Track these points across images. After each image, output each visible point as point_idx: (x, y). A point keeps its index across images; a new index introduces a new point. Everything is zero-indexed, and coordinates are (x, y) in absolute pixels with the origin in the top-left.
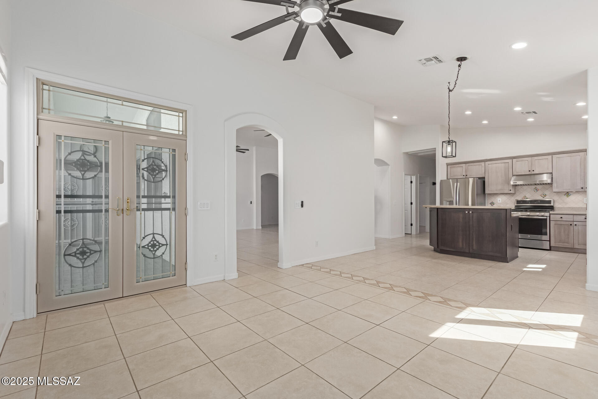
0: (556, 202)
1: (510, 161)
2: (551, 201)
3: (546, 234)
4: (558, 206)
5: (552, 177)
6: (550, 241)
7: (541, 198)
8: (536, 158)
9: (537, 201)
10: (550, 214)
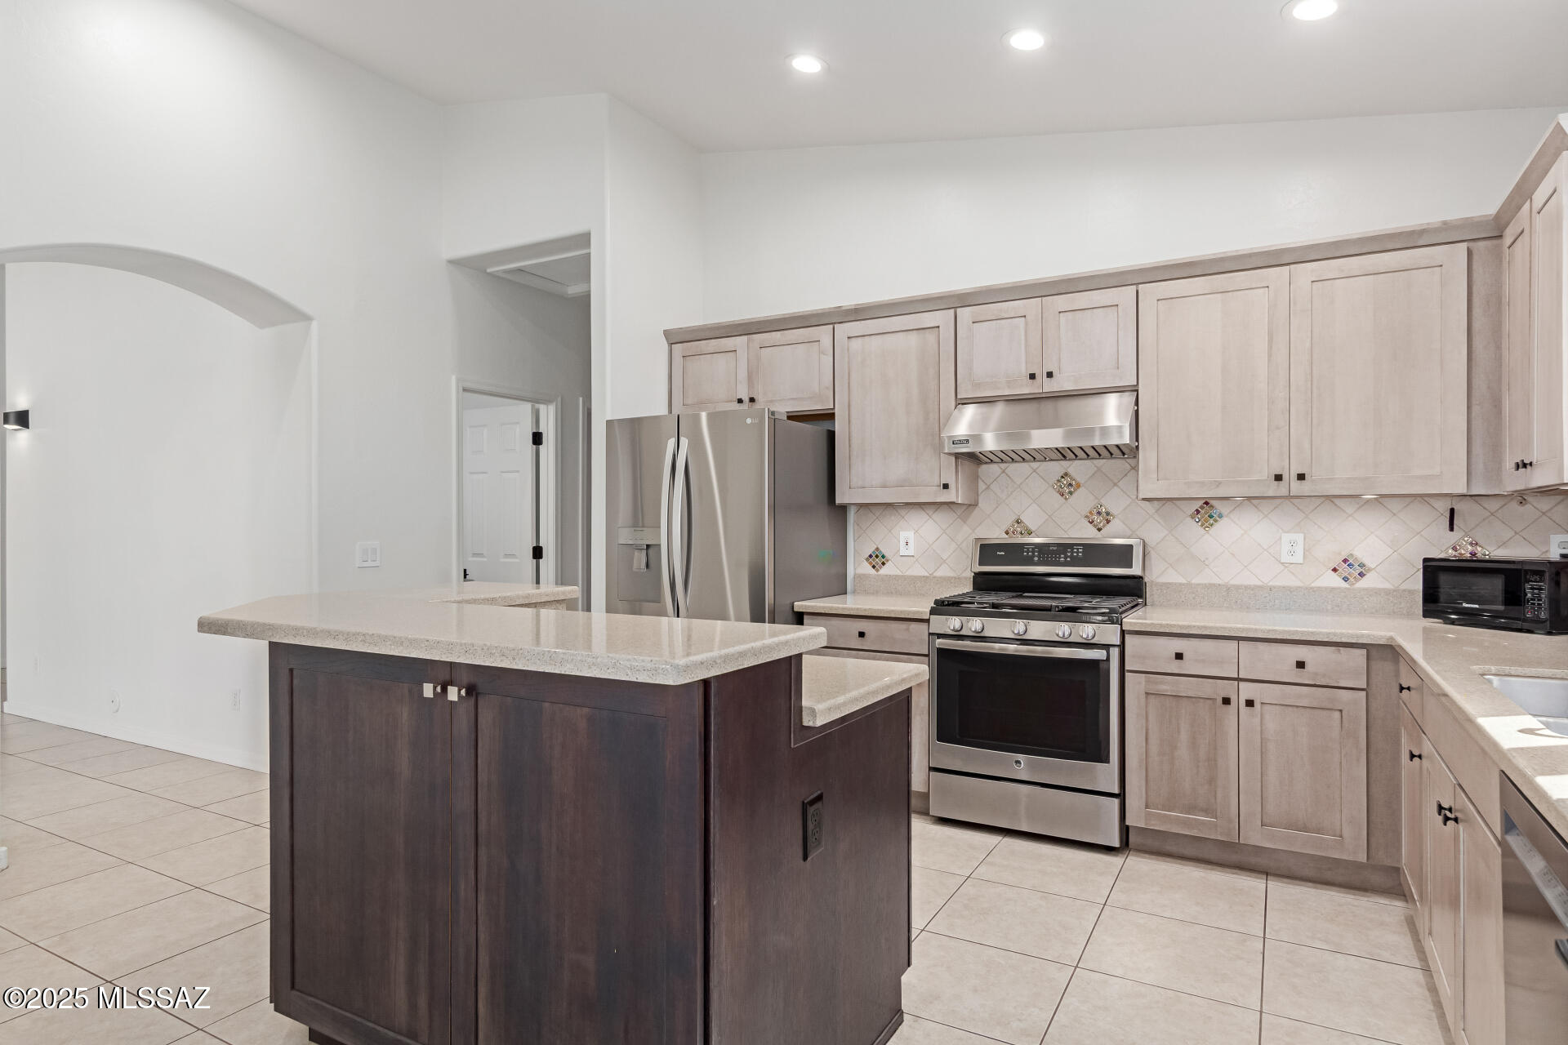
0: (1152, 552)
1: (942, 318)
2: (1131, 546)
3: (1104, 758)
4: (1162, 580)
5: (1137, 412)
6: (1121, 796)
7: (1085, 533)
8: (1062, 302)
9: (1071, 546)
10: (1123, 633)
